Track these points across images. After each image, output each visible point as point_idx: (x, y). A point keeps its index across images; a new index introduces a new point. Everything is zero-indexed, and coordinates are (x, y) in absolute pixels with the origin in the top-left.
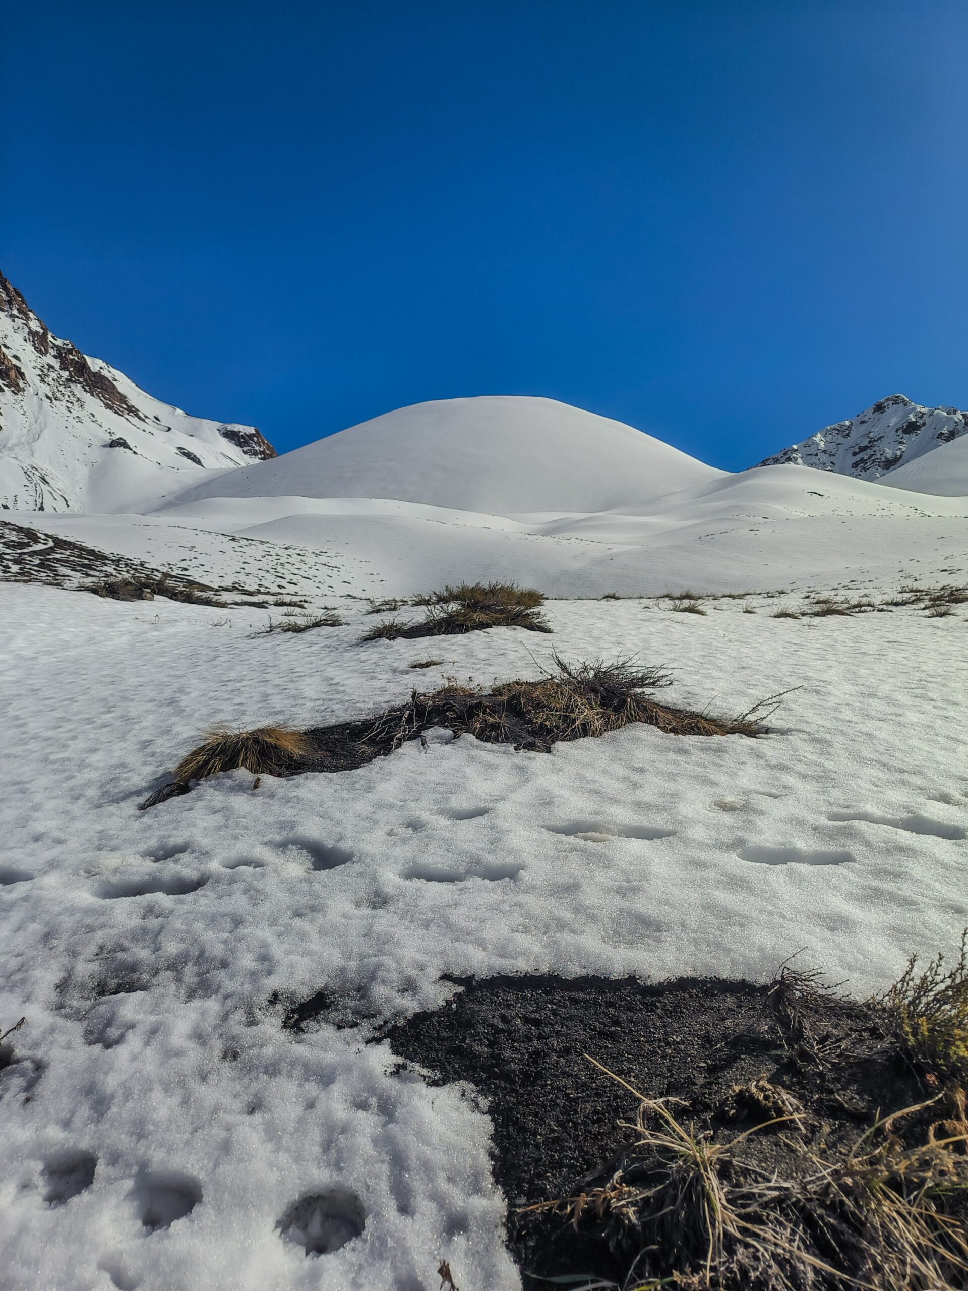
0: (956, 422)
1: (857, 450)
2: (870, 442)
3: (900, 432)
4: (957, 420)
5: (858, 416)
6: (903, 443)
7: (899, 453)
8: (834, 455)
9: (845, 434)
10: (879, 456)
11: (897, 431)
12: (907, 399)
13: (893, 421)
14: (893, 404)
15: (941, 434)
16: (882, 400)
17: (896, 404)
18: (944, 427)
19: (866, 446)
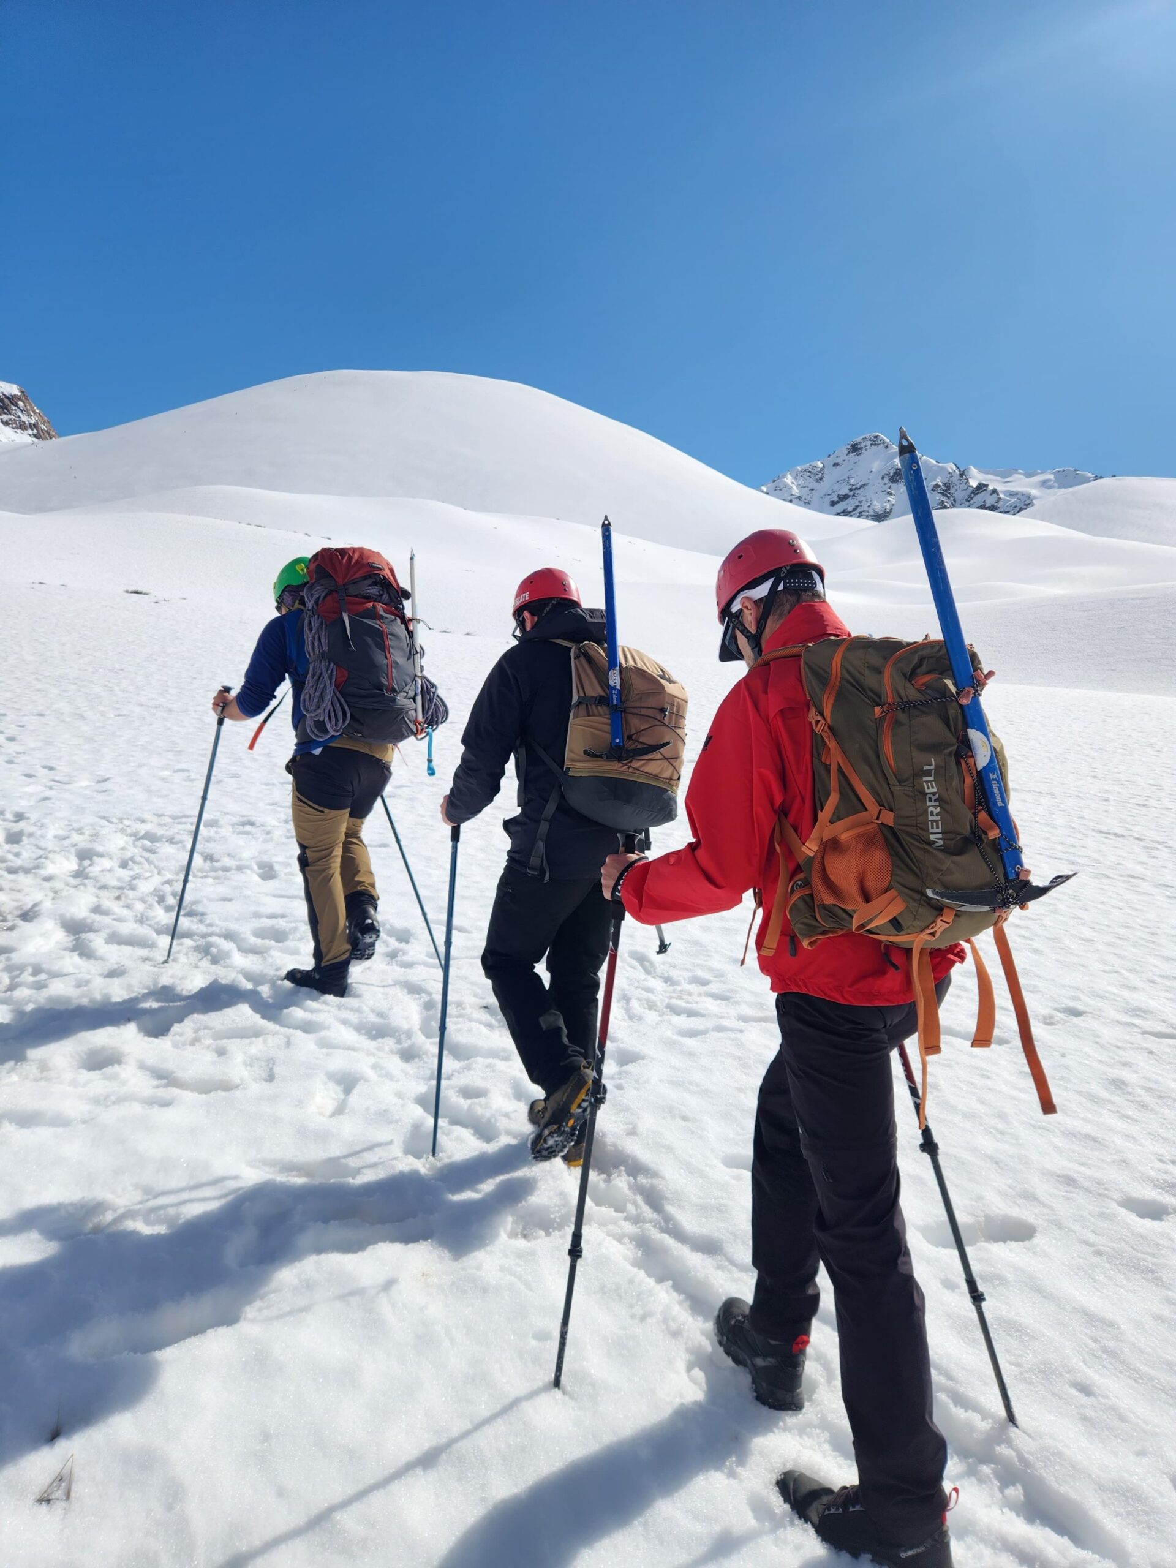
0: (949, 473)
1: (836, 499)
2: (851, 490)
3: (886, 480)
4: (951, 471)
5: (829, 456)
6: (891, 494)
7: (888, 506)
8: (809, 503)
9: (817, 477)
10: (866, 509)
11: (883, 478)
12: (888, 441)
13: (876, 466)
14: (871, 445)
15: (937, 486)
16: (858, 439)
17: (875, 445)
18: (936, 477)
19: (847, 494)
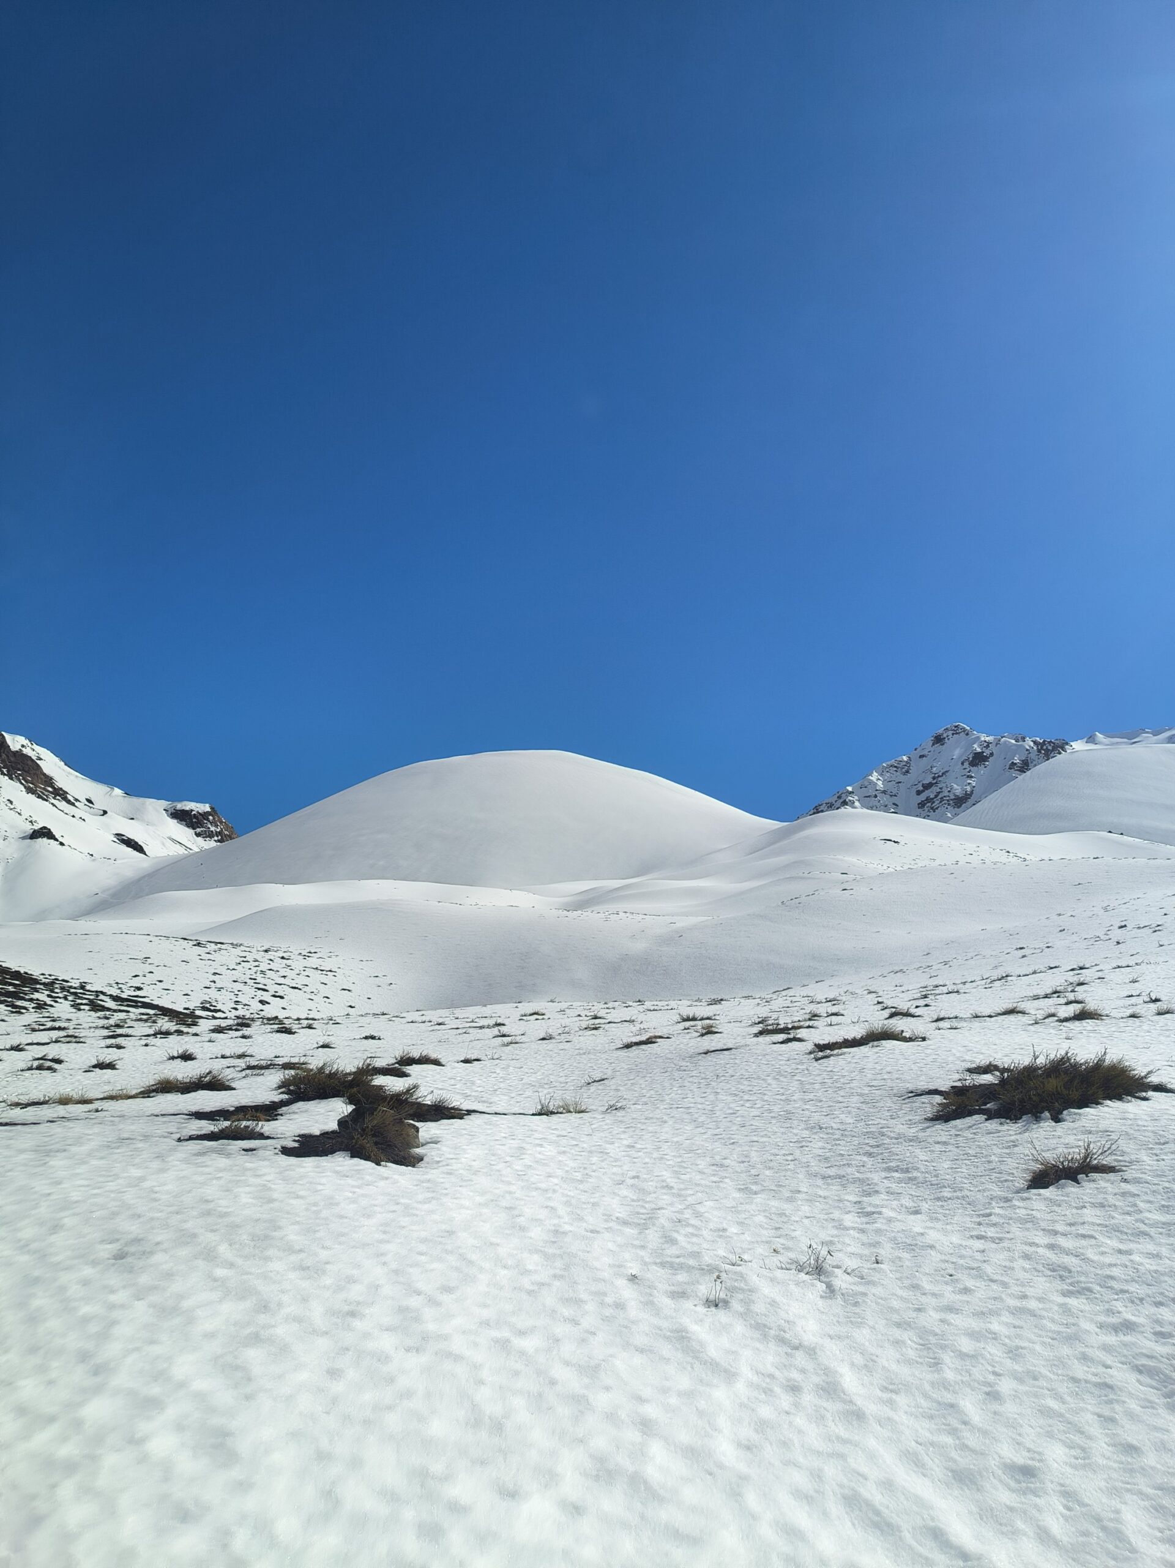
0: (1027, 750)
1: (921, 788)
2: (934, 778)
3: (966, 764)
4: (1028, 748)
5: (916, 749)
6: (972, 777)
7: (969, 788)
8: (895, 796)
9: (904, 770)
10: (947, 794)
11: (963, 764)
12: (968, 728)
13: (957, 753)
14: (953, 734)
15: (1013, 764)
16: (941, 731)
17: (957, 733)
18: (1015, 756)
19: (930, 783)
